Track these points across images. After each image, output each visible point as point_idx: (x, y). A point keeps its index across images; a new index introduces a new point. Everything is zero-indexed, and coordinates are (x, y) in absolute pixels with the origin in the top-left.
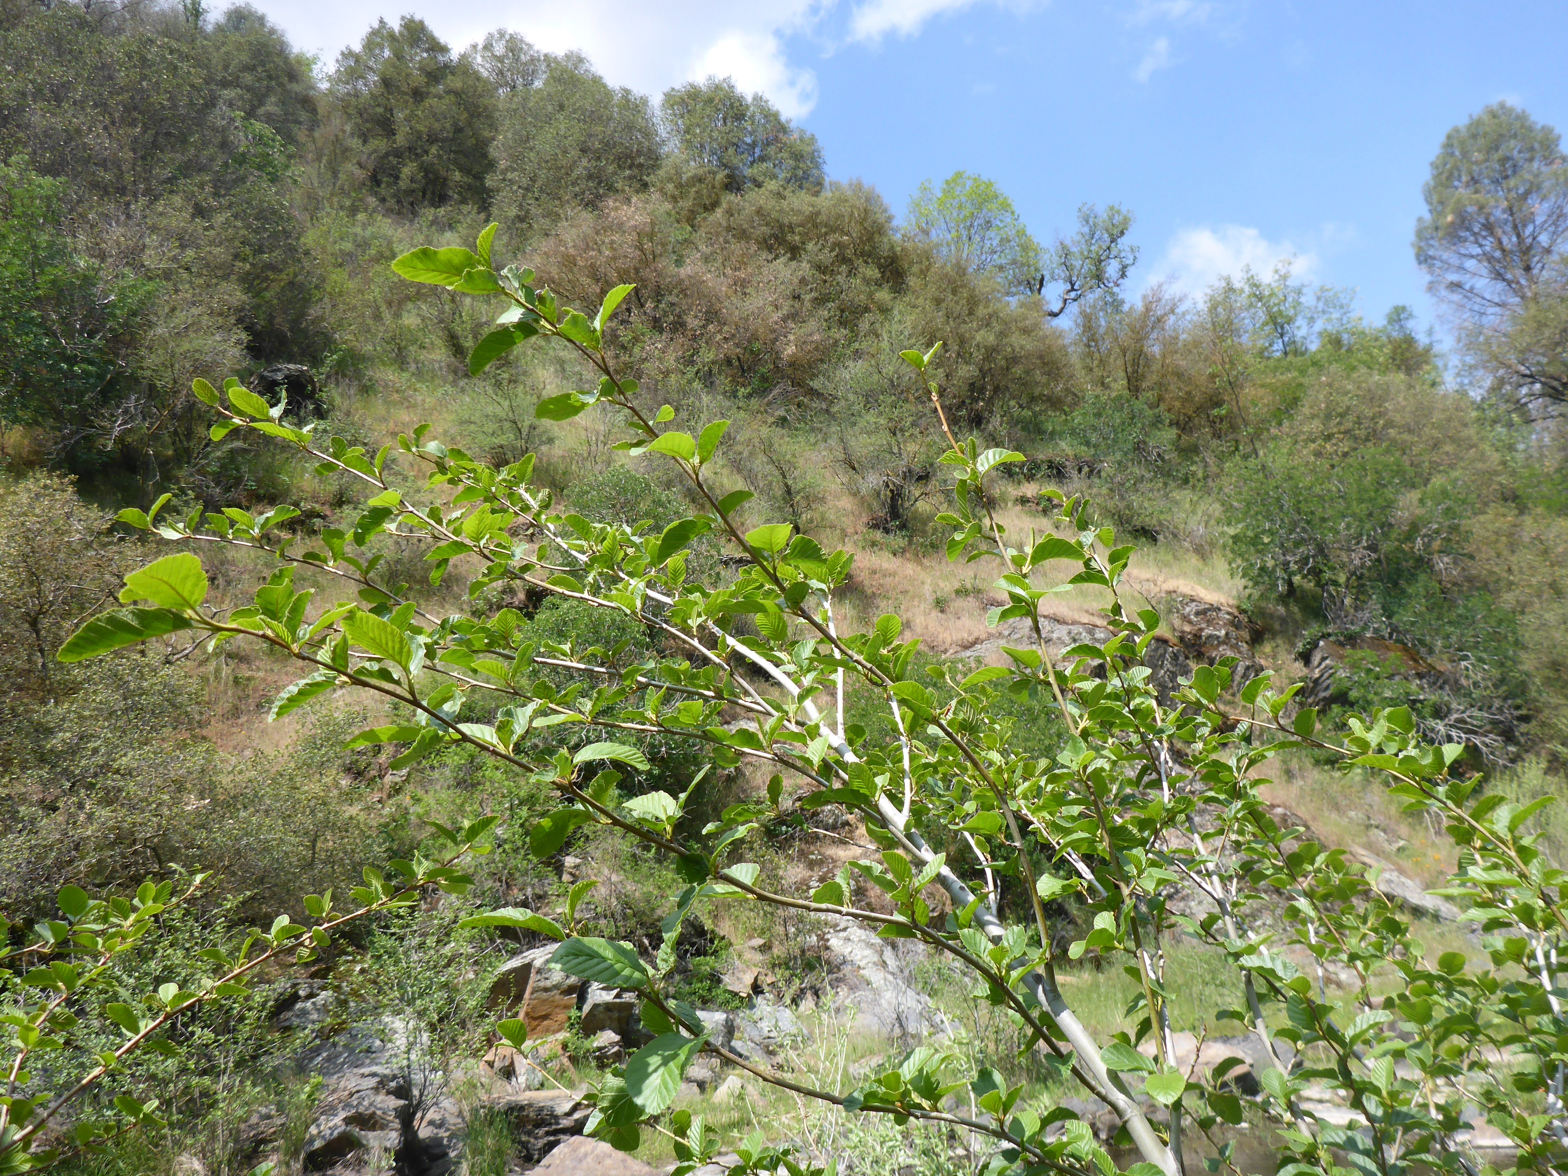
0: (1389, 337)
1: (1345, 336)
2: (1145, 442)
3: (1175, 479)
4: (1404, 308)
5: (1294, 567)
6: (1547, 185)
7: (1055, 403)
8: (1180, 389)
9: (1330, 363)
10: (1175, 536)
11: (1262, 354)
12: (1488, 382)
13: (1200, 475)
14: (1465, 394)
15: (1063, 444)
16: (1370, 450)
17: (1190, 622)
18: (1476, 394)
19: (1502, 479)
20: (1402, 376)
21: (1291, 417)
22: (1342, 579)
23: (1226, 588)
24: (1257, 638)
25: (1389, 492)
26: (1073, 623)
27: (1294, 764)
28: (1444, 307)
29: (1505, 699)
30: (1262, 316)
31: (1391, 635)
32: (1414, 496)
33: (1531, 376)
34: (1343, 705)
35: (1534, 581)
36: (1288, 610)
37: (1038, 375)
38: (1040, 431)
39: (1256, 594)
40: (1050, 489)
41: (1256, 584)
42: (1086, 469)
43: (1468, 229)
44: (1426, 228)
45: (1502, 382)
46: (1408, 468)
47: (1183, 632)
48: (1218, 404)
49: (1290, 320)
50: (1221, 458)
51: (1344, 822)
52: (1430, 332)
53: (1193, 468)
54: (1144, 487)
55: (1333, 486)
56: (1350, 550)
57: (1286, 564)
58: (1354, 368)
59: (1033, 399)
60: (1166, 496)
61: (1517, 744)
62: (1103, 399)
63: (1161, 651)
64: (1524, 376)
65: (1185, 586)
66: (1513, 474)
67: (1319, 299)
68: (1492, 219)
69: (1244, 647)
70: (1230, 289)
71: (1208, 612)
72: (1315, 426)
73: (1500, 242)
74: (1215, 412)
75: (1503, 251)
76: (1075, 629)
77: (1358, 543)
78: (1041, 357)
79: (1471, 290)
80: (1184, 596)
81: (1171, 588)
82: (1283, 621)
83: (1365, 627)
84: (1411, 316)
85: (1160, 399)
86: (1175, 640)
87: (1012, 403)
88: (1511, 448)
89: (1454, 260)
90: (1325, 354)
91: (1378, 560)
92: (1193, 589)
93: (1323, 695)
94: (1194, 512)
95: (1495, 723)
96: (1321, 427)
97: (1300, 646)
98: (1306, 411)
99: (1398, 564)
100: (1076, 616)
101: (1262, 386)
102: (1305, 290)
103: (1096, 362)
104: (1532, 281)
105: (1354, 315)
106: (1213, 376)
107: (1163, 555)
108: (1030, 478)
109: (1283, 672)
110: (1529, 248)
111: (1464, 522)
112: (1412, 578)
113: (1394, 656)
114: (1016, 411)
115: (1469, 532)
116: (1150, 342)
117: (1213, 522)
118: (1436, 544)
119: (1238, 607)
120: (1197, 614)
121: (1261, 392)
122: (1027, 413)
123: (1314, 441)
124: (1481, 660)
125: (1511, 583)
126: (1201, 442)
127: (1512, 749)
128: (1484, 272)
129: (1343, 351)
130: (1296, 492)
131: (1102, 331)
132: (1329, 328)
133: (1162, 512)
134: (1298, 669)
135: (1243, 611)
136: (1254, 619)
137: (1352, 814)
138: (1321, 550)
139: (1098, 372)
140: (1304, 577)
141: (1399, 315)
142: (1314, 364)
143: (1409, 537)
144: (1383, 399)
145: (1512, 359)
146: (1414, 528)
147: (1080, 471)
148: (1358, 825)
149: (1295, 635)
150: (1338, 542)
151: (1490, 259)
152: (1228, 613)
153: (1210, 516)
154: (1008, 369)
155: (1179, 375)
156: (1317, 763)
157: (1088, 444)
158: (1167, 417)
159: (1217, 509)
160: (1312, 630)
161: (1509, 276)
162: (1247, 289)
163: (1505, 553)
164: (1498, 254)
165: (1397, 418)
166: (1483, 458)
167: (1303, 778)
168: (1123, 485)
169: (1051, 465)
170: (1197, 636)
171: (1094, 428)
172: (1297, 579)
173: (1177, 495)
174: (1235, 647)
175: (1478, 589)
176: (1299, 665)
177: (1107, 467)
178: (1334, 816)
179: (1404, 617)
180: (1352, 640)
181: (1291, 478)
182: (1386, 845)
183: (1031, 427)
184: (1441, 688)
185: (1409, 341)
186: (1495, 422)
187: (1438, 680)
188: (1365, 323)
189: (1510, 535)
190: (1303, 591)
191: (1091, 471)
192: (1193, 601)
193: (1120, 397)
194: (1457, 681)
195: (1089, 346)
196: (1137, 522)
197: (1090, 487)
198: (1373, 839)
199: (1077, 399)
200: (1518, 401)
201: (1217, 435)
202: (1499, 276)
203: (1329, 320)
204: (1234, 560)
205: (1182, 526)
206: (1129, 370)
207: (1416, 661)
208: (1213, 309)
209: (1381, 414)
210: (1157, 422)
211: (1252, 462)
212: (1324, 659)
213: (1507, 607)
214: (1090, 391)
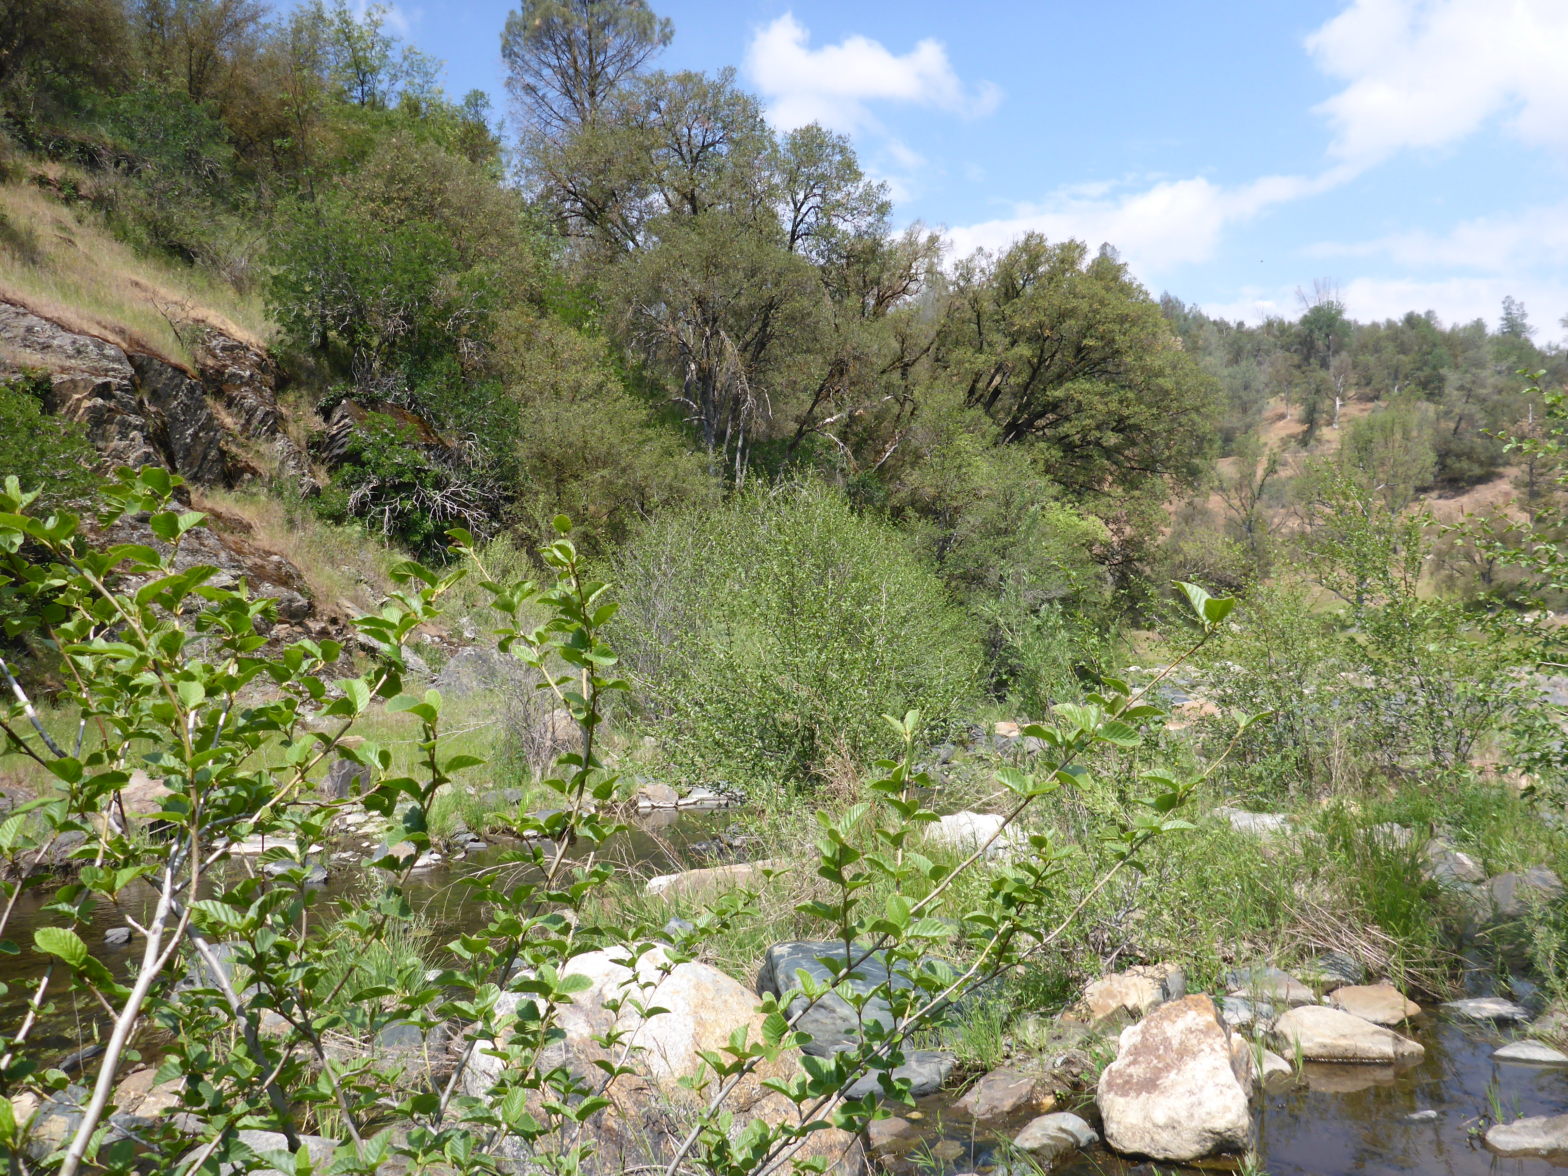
0: (464, 118)
1: (424, 105)
2: (198, 154)
3: (225, 201)
4: (482, 94)
5: (330, 322)
6: (622, 22)
7: (101, 80)
8: (246, 107)
9: (403, 127)
10: (214, 262)
11: (340, 96)
12: (540, 188)
13: (252, 204)
14: (518, 194)
15: (102, 130)
16: (423, 224)
17: (215, 356)
18: (528, 197)
19: (534, 282)
20: (466, 159)
21: (355, 170)
22: (375, 342)
23: (259, 328)
24: (281, 385)
25: (432, 269)
26: (79, 333)
27: (298, 515)
28: (518, 105)
29: (497, 480)
30: (347, 54)
31: (410, 405)
32: (455, 278)
33: (575, 194)
34: (354, 464)
35: (540, 379)
36: (317, 362)
37: (83, 40)
38: (75, 104)
39: (289, 340)
40: (78, 174)
41: (290, 331)
42: (124, 165)
43: (552, 39)
44: (516, 24)
45: (550, 191)
46: (454, 250)
47: (204, 365)
48: (284, 135)
49: (374, 70)
50: (278, 194)
51: (336, 575)
52: (501, 126)
53: (245, 195)
54: (187, 200)
55: (383, 249)
56: (385, 316)
57: (323, 317)
58: (424, 139)
59: (74, 66)
60: (211, 217)
61: (500, 521)
62: (158, 91)
63: (177, 381)
64: (570, 192)
65: (215, 317)
66: (543, 278)
67: (405, 58)
68: (572, 37)
69: (268, 392)
70: (319, 17)
71: (236, 349)
72: (378, 185)
73: (576, 62)
74: (277, 142)
75: (576, 70)
76: (82, 340)
77: (395, 311)
78: (91, 20)
79: (543, 98)
80: (213, 328)
81: (200, 317)
82: (311, 372)
83: (387, 395)
84: (487, 104)
85: (222, 111)
86: (195, 372)
87: (46, 63)
88: (546, 255)
89: (534, 64)
90: (401, 117)
91: (411, 332)
92: (223, 322)
93: (337, 451)
94: (239, 242)
95: (485, 500)
96: (383, 189)
97: (323, 401)
98: (371, 167)
99: (428, 339)
100: (85, 326)
101: (334, 129)
102: (393, 44)
103: (157, 48)
104: (595, 107)
105: (436, 87)
106: (283, 103)
107: (198, 280)
108: (55, 157)
109: (302, 423)
110: (597, 75)
111: (491, 313)
112: (439, 355)
113: (411, 426)
114: (49, 75)
115: (495, 325)
116: (223, 45)
117: (256, 257)
118: (465, 329)
119: (268, 351)
120: (223, 349)
121: (331, 135)
122: (63, 81)
123: (373, 201)
124: (484, 442)
125: (521, 378)
126: (259, 170)
127: (496, 525)
128: (557, 85)
129: (418, 119)
130: (343, 246)
131: (170, 13)
132: (410, 91)
133: (203, 234)
134: (317, 423)
135: (272, 356)
136: (283, 365)
137: (344, 568)
138: (359, 310)
139: (157, 60)
140: (340, 334)
141: (476, 99)
142: (389, 123)
143: (443, 315)
144: (446, 177)
145: (563, 172)
146: (448, 308)
147: (117, 165)
148: (349, 579)
149: (320, 389)
150: (378, 306)
151: (564, 74)
152: (257, 355)
153: (255, 250)
154: (47, 20)
155: (249, 92)
156: (321, 516)
157: (132, 138)
158: (227, 133)
159: (262, 244)
160: (337, 387)
161: (576, 96)
162: (337, 22)
163: (522, 350)
164: (571, 71)
165: (454, 200)
166: (521, 257)
167: (304, 529)
168: (166, 193)
169: (83, 148)
170: (220, 372)
171: (142, 121)
172: (332, 334)
173: (224, 219)
174: (258, 391)
175: (493, 377)
176: (319, 419)
177: (150, 170)
178: (328, 568)
179: (426, 390)
180: (373, 403)
181: (342, 231)
182: (371, 599)
183: (66, 99)
184: (445, 461)
185: (482, 129)
186: (538, 228)
187: (443, 453)
188: (444, 98)
189: (529, 334)
190: (336, 347)
191: (131, 168)
192: (222, 335)
193: (179, 95)
194: (460, 457)
195: (152, 26)
196: (175, 237)
197: (126, 186)
198: (361, 593)
199: (127, 83)
200: (560, 214)
201: (278, 167)
202: (568, 93)
203: (411, 83)
204: (271, 302)
205: (223, 254)
206: (194, 68)
207: (428, 433)
208: (297, 32)
209: (440, 191)
210: (215, 134)
211: (307, 205)
212: (343, 417)
213: (514, 398)
214: (145, 78)
